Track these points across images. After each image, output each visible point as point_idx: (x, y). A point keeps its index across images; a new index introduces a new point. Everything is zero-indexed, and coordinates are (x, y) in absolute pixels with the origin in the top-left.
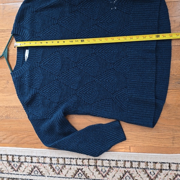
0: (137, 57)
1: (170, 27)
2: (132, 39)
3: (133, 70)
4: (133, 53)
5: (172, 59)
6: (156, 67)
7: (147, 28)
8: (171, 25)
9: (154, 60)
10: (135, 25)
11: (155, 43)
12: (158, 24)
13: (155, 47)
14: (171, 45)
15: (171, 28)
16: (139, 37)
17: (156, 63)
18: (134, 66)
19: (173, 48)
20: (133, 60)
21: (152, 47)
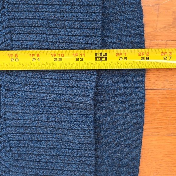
0: (36, 123)
1: (142, 26)
2: (17, 60)
3: (23, 163)
4: (20, 108)
5: (145, 133)
6: (97, 157)
7: (64, 28)
8: (145, 20)
9: (90, 137)
10: (26, 14)
11: (94, 78)
12: (103, 15)
13: (91, 93)
14: (142, 89)
15: (147, 30)
16: (38, 55)
17: (97, 143)
18: (24, 149)
19: (149, 96)
20: (20, 130)
21: (82, 92)
